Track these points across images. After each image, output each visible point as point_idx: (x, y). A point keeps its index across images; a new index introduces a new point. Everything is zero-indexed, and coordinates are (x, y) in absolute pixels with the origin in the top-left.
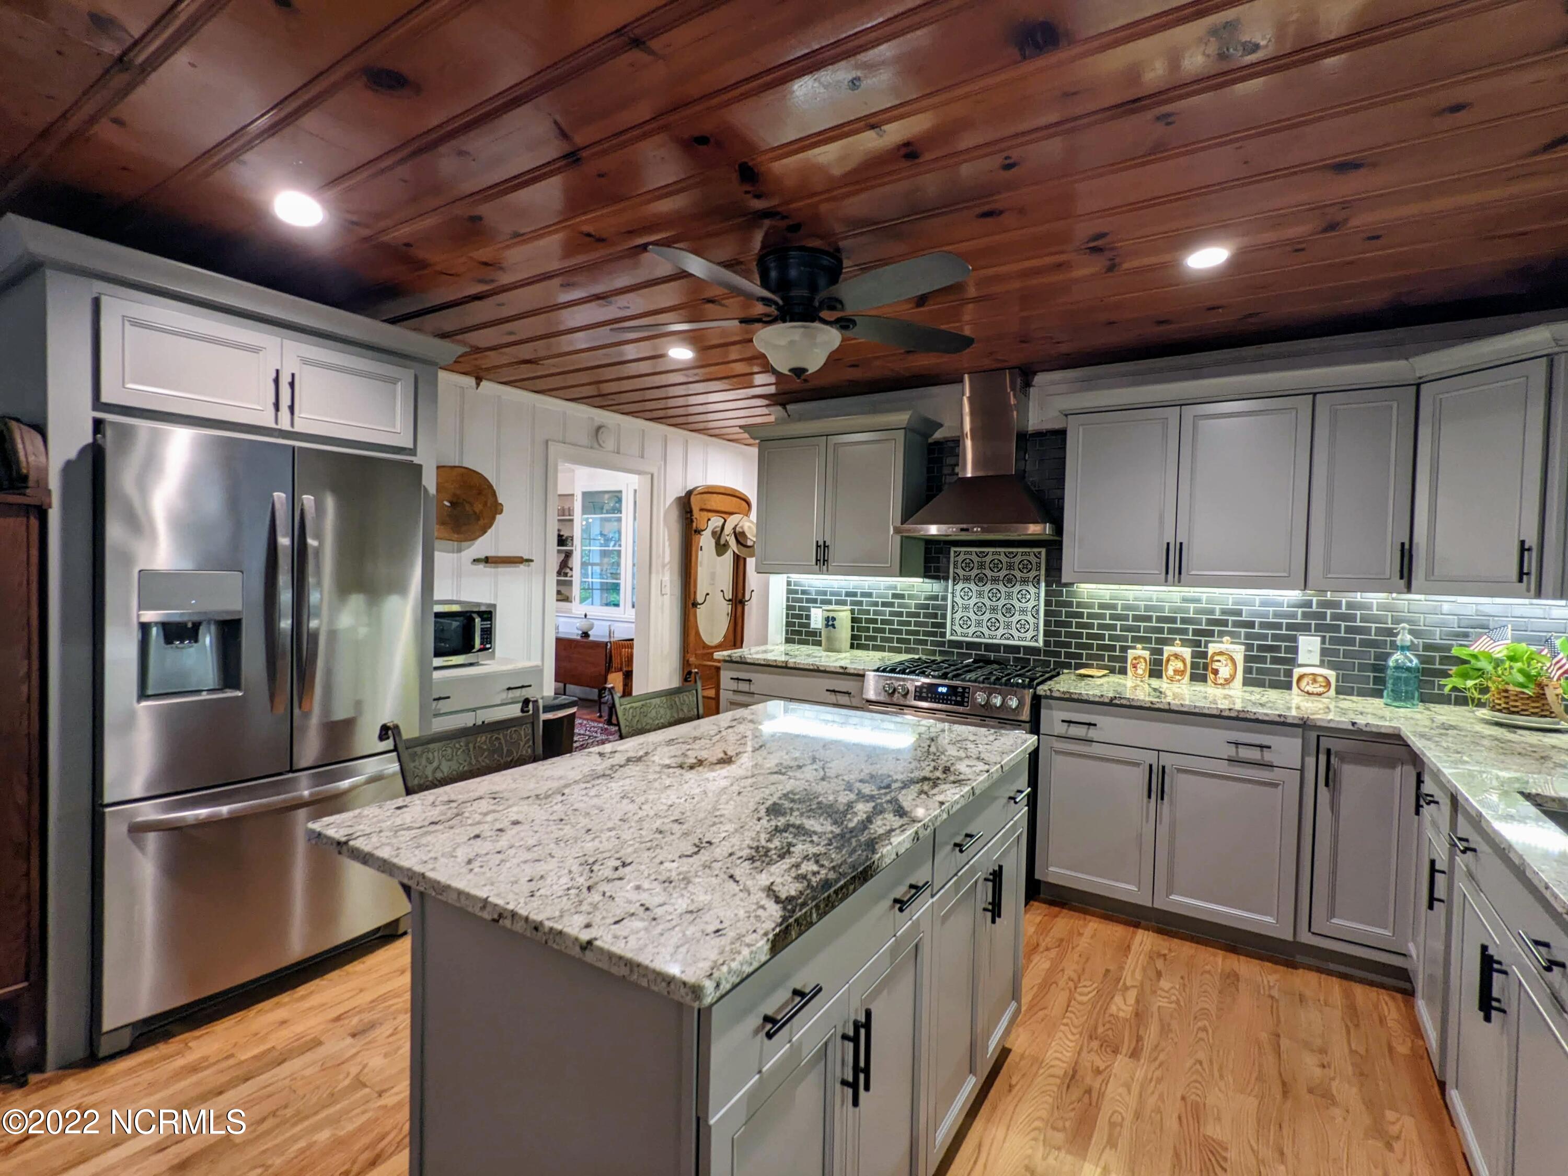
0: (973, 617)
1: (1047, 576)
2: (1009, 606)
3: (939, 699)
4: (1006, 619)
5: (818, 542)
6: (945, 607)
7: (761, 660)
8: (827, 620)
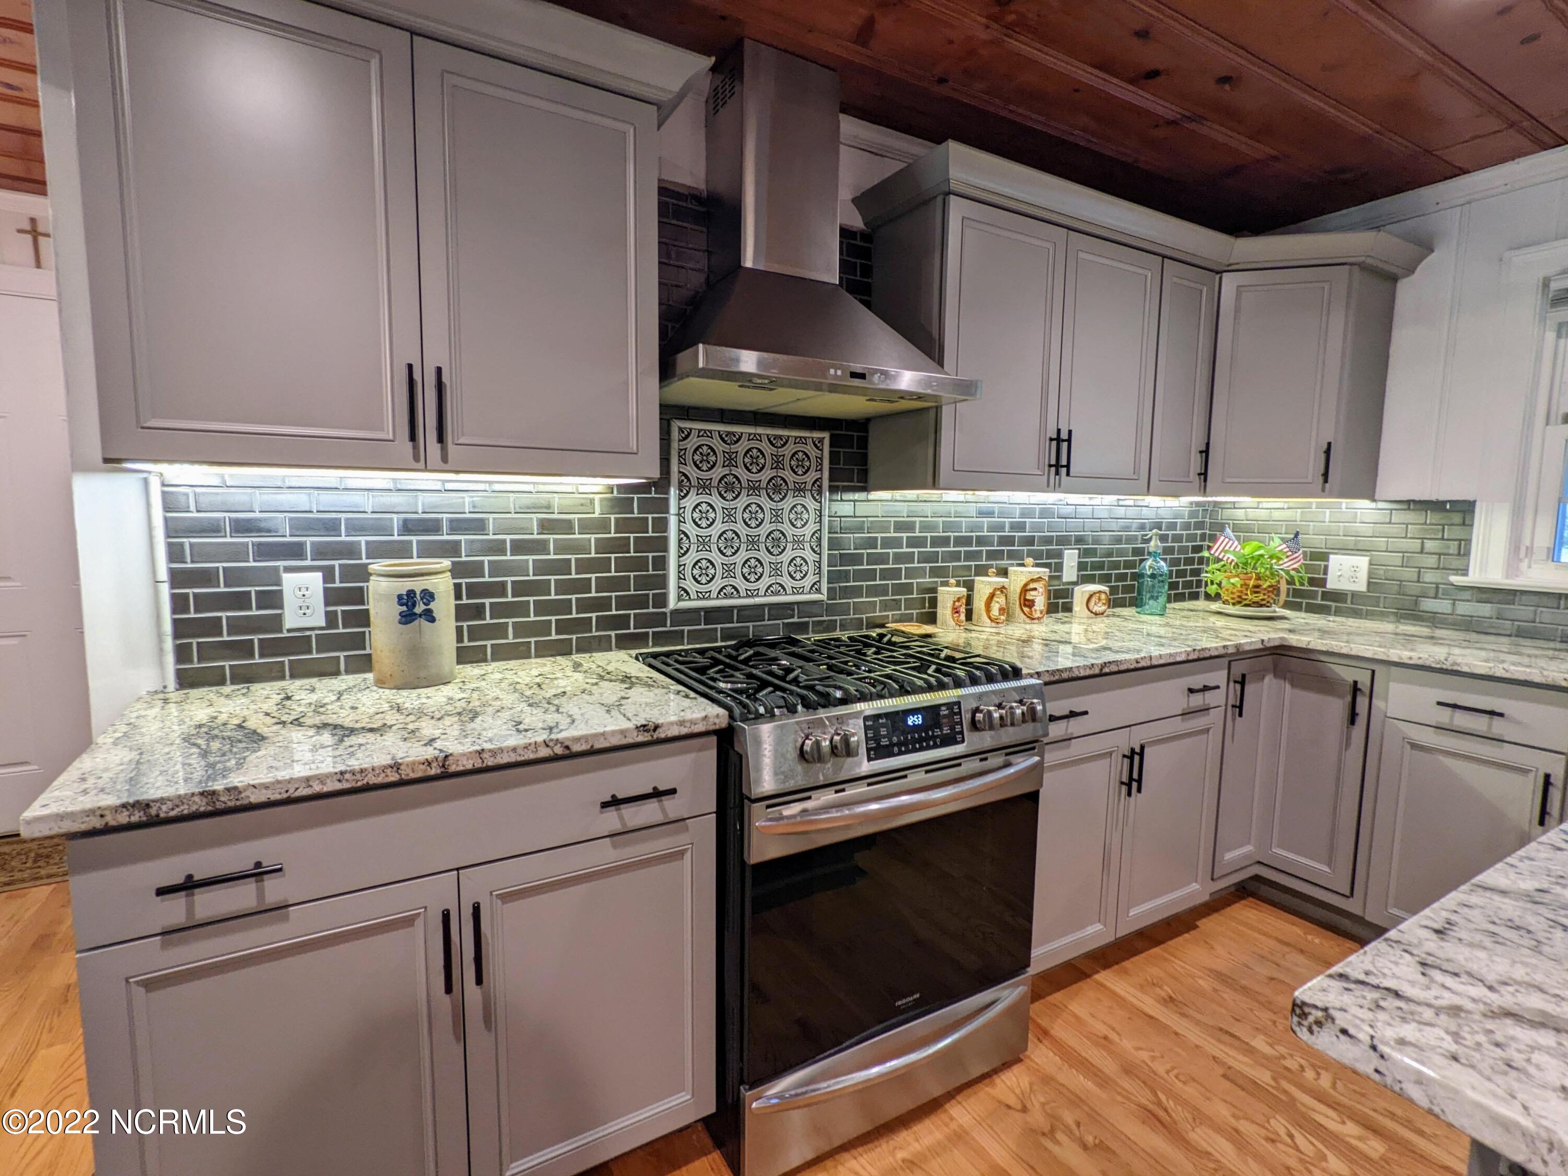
0: (718, 559)
1: (832, 477)
2: (777, 534)
3: (914, 741)
4: (773, 559)
5: (410, 367)
6: (662, 544)
7: (321, 778)
8: (408, 600)
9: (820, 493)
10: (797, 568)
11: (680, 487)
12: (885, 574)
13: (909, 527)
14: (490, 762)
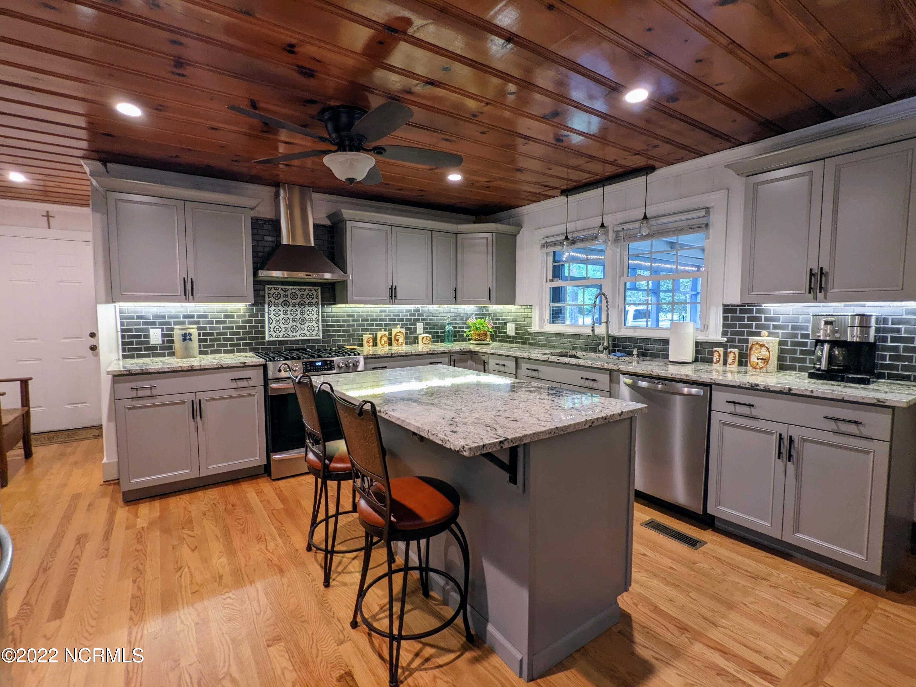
0: (282, 326)
1: (322, 301)
2: (303, 318)
3: (318, 369)
4: (302, 326)
5: (184, 278)
6: (263, 321)
7: (164, 368)
8: (184, 335)
9: (318, 305)
10: (310, 329)
11: (269, 305)
12: (344, 331)
13: (353, 316)
14: (203, 368)
